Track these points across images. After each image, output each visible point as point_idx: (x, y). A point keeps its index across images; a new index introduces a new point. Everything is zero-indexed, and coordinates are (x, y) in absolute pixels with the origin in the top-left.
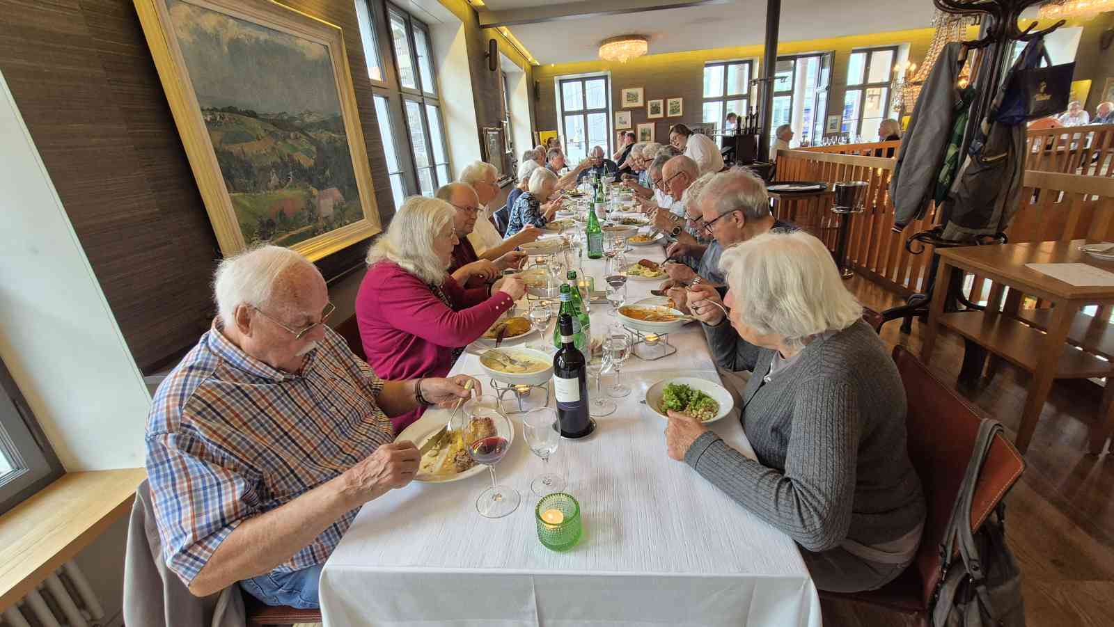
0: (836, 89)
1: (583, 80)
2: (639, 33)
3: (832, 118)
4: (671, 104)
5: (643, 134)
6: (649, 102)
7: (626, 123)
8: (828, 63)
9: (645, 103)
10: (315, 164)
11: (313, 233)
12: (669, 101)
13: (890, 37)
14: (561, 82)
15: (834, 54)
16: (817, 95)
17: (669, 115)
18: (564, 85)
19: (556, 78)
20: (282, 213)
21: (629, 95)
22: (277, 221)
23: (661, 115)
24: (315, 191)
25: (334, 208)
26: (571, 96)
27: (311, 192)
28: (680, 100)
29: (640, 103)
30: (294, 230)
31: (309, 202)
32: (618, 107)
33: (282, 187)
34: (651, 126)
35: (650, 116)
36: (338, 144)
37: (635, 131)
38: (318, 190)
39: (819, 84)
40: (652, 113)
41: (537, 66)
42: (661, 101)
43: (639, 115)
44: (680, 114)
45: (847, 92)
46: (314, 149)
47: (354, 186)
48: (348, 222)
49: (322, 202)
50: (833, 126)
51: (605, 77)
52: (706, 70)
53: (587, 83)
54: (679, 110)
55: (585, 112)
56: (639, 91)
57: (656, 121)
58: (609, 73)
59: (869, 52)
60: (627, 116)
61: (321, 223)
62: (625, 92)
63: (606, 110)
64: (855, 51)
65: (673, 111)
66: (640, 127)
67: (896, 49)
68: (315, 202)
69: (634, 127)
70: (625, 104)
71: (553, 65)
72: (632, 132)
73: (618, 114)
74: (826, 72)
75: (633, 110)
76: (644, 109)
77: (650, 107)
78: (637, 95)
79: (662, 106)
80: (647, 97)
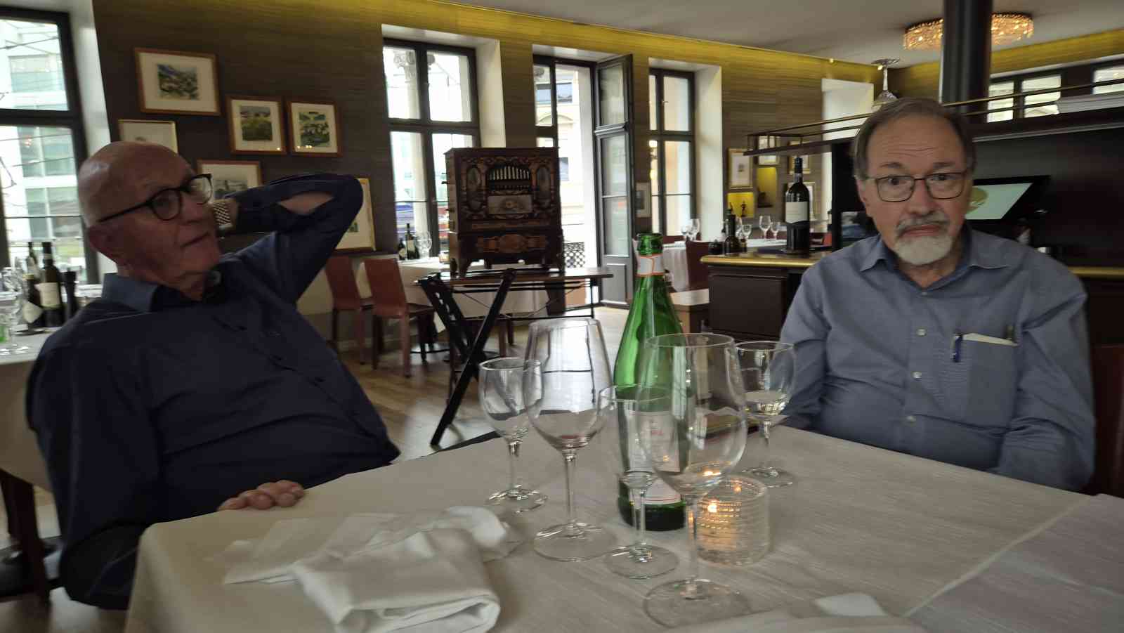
4: (302, 117)
6: (237, 105)
9: (224, 107)
12: (297, 109)
17: (297, 148)
21: (164, 74)
23: (276, 146)
28: (328, 111)
29: (205, 103)
32: (126, 107)
34: (247, 176)
35: (241, 145)
40: (247, 136)
42: (273, 107)
43: (204, 136)
44: (331, 148)
51: (64, 21)
54: (326, 139)
56: (203, 68)
57: (261, 158)
60: (165, 136)
62: (149, 63)
63: (74, 118)
65: (309, 139)
67: (691, 76)
70: (153, 98)
73: (131, 126)
75: (184, 122)
76: (221, 121)
77: (237, 122)
78: (194, 79)
79: (275, 120)
80: (226, 90)
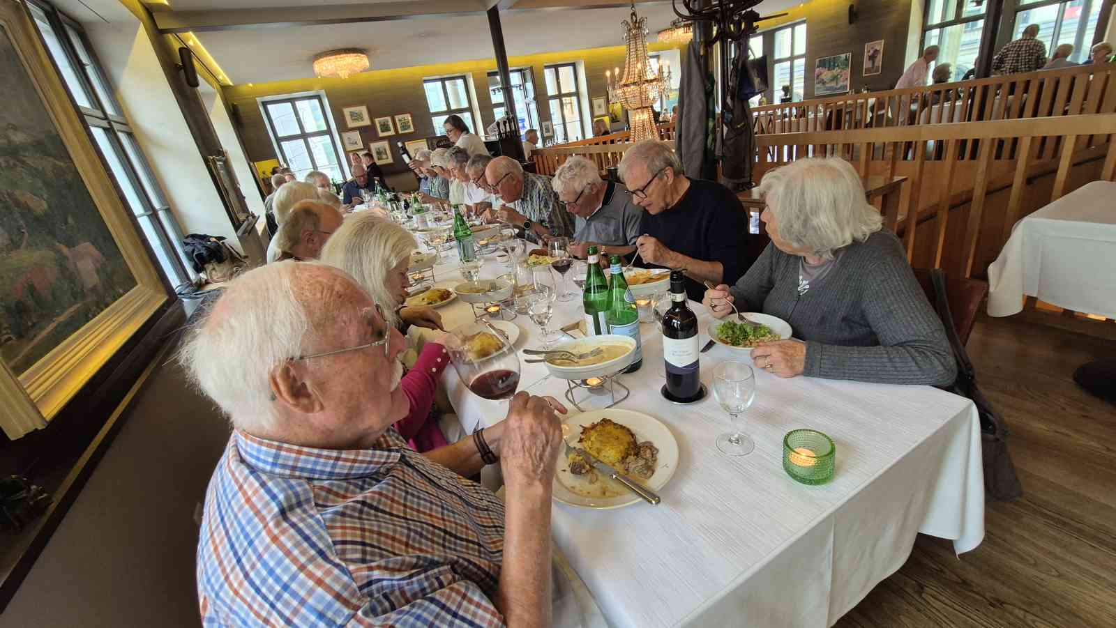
0: (541, 99)
1: (292, 101)
2: (357, 47)
3: (544, 124)
4: (400, 120)
5: (379, 153)
6: (377, 121)
7: (356, 143)
8: (528, 77)
9: (373, 122)
10: (50, 207)
11: (85, 316)
12: (397, 118)
13: (568, 55)
14: (265, 104)
15: (531, 69)
16: (528, 105)
17: (400, 132)
18: (270, 107)
19: (259, 100)
20: (32, 290)
21: (352, 114)
22: (30, 302)
23: (392, 133)
24: (65, 250)
25: (98, 272)
26: (281, 118)
27: (59, 251)
28: (408, 117)
29: (366, 122)
30: (58, 315)
31: (63, 269)
32: (343, 128)
33: (18, 247)
34: (385, 144)
35: (381, 135)
36: (69, 177)
37: (369, 150)
38: (68, 246)
39: (526, 96)
40: (382, 131)
41: (230, 86)
42: (389, 119)
43: (368, 134)
44: (412, 130)
45: (550, 101)
46: (40, 184)
47: (108, 237)
48: (121, 291)
49: (79, 264)
50: (548, 130)
51: (318, 97)
52: (425, 85)
53: (298, 104)
54: (409, 127)
55: (304, 136)
56: (363, 110)
57: (389, 138)
58: (322, 93)
59: (556, 67)
60: (356, 136)
61: (91, 299)
62: (347, 111)
63: (328, 132)
64: (547, 67)
65: (404, 128)
66: (374, 146)
67: (574, 65)
68: (71, 267)
69: (366, 146)
70: (351, 124)
71: (251, 85)
72: (366, 152)
73: (346, 135)
74: (529, 85)
75: (362, 130)
76: (373, 127)
77: (378, 125)
78: (361, 114)
79: (390, 123)
80: (373, 115)
